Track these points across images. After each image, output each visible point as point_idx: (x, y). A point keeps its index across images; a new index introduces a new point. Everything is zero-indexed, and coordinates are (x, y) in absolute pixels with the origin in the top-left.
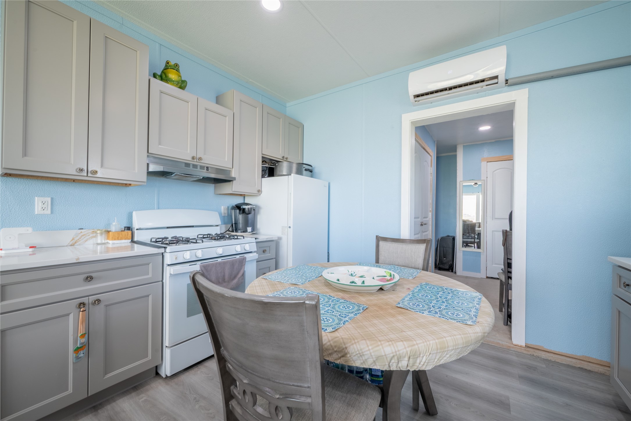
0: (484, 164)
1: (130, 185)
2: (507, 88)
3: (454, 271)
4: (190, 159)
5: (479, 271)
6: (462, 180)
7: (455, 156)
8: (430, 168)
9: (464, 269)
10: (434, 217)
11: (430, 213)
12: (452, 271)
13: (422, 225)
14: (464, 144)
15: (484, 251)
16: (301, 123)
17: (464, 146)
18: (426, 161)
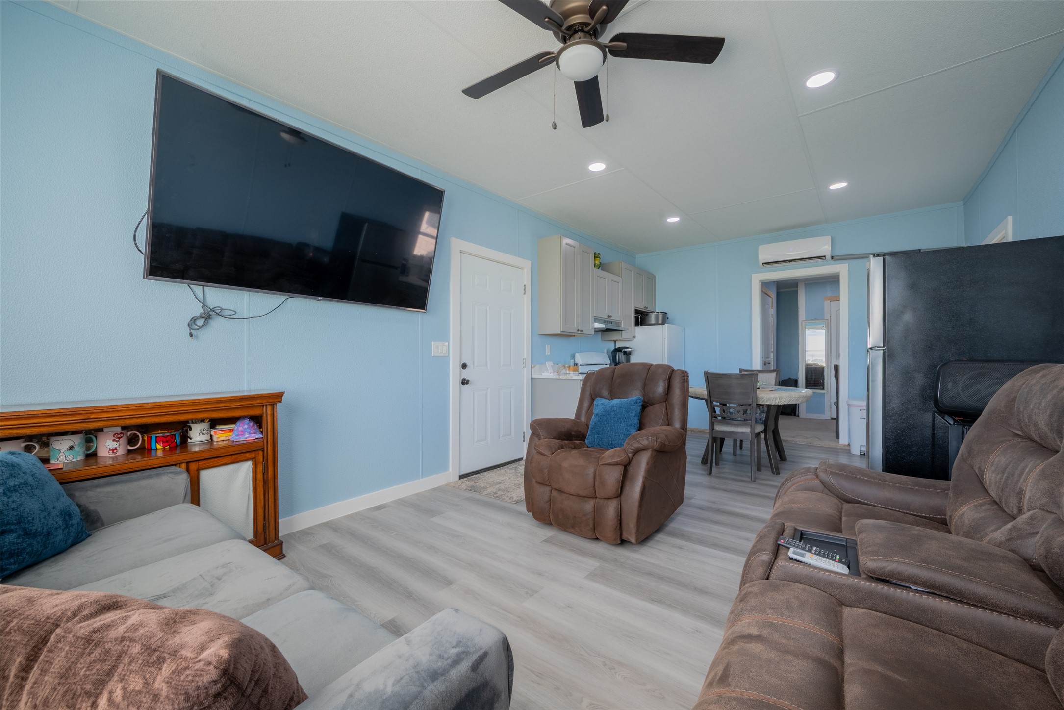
0: (827, 303)
1: (574, 336)
2: (832, 262)
3: (797, 414)
4: (607, 317)
5: (823, 412)
6: (804, 319)
7: (796, 293)
8: (771, 309)
9: (807, 412)
10: (775, 358)
11: (772, 354)
12: (795, 415)
13: (765, 364)
14: (806, 282)
15: (828, 392)
16: (653, 275)
17: (805, 284)
18: (768, 304)
